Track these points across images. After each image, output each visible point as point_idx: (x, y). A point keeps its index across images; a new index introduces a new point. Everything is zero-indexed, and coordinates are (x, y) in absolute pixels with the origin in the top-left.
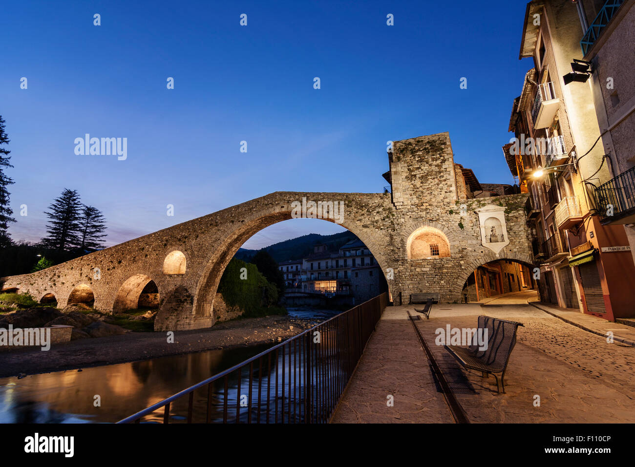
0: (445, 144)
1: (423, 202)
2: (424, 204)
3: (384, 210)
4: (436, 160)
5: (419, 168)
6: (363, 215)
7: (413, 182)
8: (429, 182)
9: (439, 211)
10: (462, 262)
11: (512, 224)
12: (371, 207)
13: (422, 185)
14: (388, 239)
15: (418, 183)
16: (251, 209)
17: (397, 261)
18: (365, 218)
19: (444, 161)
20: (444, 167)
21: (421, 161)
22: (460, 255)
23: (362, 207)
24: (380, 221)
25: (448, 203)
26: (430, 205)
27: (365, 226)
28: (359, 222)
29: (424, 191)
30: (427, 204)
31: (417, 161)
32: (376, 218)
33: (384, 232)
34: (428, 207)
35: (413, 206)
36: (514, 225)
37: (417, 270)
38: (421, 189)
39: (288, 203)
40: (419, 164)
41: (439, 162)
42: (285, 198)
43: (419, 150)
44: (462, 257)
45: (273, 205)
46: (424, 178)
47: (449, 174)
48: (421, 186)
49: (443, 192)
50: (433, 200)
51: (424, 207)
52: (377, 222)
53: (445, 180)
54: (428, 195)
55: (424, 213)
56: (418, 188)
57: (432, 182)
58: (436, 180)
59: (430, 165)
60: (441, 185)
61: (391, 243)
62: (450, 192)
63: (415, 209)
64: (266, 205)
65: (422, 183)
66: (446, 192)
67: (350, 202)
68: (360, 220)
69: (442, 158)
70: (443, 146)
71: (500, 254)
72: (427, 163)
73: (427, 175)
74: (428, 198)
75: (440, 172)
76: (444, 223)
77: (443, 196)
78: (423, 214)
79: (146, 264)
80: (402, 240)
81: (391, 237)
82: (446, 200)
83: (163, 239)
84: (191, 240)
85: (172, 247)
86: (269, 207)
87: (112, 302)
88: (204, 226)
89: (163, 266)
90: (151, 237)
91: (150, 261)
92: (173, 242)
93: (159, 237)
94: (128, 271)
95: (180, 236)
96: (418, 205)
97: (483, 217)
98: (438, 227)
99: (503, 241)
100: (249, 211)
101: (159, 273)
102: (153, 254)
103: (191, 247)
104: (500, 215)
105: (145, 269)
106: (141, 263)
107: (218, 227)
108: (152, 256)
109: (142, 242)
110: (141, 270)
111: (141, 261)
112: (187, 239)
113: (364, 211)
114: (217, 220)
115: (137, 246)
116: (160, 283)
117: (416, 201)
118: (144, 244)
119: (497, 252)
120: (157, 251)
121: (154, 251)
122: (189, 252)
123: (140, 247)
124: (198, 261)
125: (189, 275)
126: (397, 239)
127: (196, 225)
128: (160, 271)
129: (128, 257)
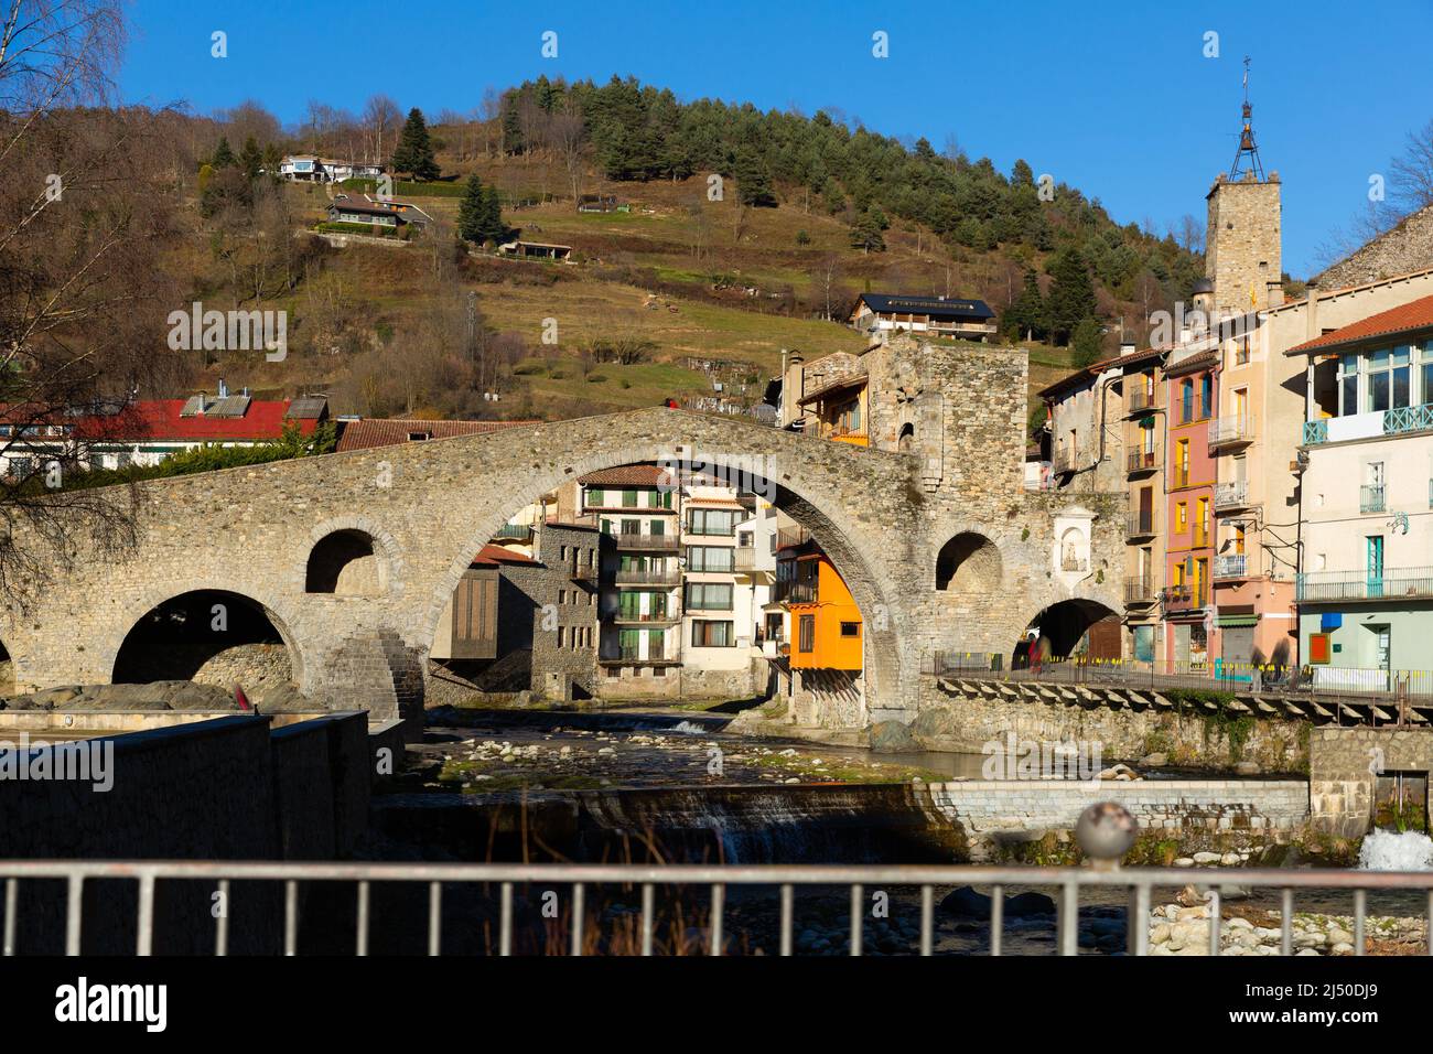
0: (1019, 374)
1: (972, 484)
2: (972, 488)
4: (1002, 405)
5: (972, 414)
6: (861, 493)
7: (959, 440)
8: (985, 445)
9: (994, 504)
10: (1021, 601)
11: (1098, 542)
12: (877, 479)
13: (973, 448)
14: (902, 548)
15: (967, 444)
17: (917, 592)
18: (863, 500)
19: (1015, 408)
20: (1013, 420)
21: (977, 400)
22: (1019, 588)
23: (860, 475)
24: (892, 511)
25: (1013, 492)
26: (982, 491)
27: (864, 518)
28: (851, 507)
29: (977, 462)
30: (978, 489)
31: (971, 398)
32: (886, 503)
33: (899, 532)
34: (978, 494)
35: (952, 489)
36: (1100, 544)
37: (949, 611)
38: (970, 457)
39: (693, 440)
40: (974, 405)
41: (1006, 408)
42: (684, 427)
43: (976, 376)
44: (1023, 592)
45: (652, 439)
46: (979, 436)
47: (1020, 436)
48: (972, 452)
49: (1006, 470)
50: (988, 482)
51: (972, 494)
52: (887, 510)
53: (1012, 447)
54: (982, 471)
55: (972, 504)
56: (966, 455)
57: (990, 446)
58: (997, 443)
59: (992, 412)
60: (1004, 455)
61: (909, 558)
62: (1018, 470)
63: (957, 495)
64: (635, 437)
65: (974, 444)
66: (1011, 471)
67: (834, 461)
68: (854, 504)
69: (1011, 401)
70: (1016, 378)
71: (1074, 589)
72: (987, 407)
73: (983, 431)
74: (983, 475)
75: (1006, 430)
76: (1001, 528)
77: (1005, 475)
78: (969, 506)
79: (235, 562)
80: (929, 554)
81: (911, 550)
82: (1008, 486)
83: (294, 489)
84: (400, 502)
85: (335, 518)
86: (643, 444)
87: (101, 670)
88: (446, 468)
89: (303, 569)
90: (244, 480)
91: (253, 553)
92: (336, 504)
93: (278, 483)
94: (160, 576)
95: (362, 486)
96: (963, 489)
97: (1060, 525)
98: (991, 535)
99: (1084, 570)
100: (587, 447)
101: (292, 588)
102: (262, 533)
103: (406, 523)
104: (1085, 525)
105: (234, 573)
106: (213, 555)
107: (491, 475)
108: (259, 538)
109: (207, 490)
110: (217, 577)
111: (211, 550)
112: (387, 498)
113: (862, 485)
114: (486, 458)
115: (185, 501)
116: (298, 617)
117: (960, 478)
118: (218, 497)
119: (1072, 586)
120: (274, 523)
121: (264, 522)
122: (399, 537)
123: (199, 506)
124: (432, 562)
125: (404, 599)
126: (921, 550)
127: (415, 461)
128: (296, 583)
129: (152, 533)
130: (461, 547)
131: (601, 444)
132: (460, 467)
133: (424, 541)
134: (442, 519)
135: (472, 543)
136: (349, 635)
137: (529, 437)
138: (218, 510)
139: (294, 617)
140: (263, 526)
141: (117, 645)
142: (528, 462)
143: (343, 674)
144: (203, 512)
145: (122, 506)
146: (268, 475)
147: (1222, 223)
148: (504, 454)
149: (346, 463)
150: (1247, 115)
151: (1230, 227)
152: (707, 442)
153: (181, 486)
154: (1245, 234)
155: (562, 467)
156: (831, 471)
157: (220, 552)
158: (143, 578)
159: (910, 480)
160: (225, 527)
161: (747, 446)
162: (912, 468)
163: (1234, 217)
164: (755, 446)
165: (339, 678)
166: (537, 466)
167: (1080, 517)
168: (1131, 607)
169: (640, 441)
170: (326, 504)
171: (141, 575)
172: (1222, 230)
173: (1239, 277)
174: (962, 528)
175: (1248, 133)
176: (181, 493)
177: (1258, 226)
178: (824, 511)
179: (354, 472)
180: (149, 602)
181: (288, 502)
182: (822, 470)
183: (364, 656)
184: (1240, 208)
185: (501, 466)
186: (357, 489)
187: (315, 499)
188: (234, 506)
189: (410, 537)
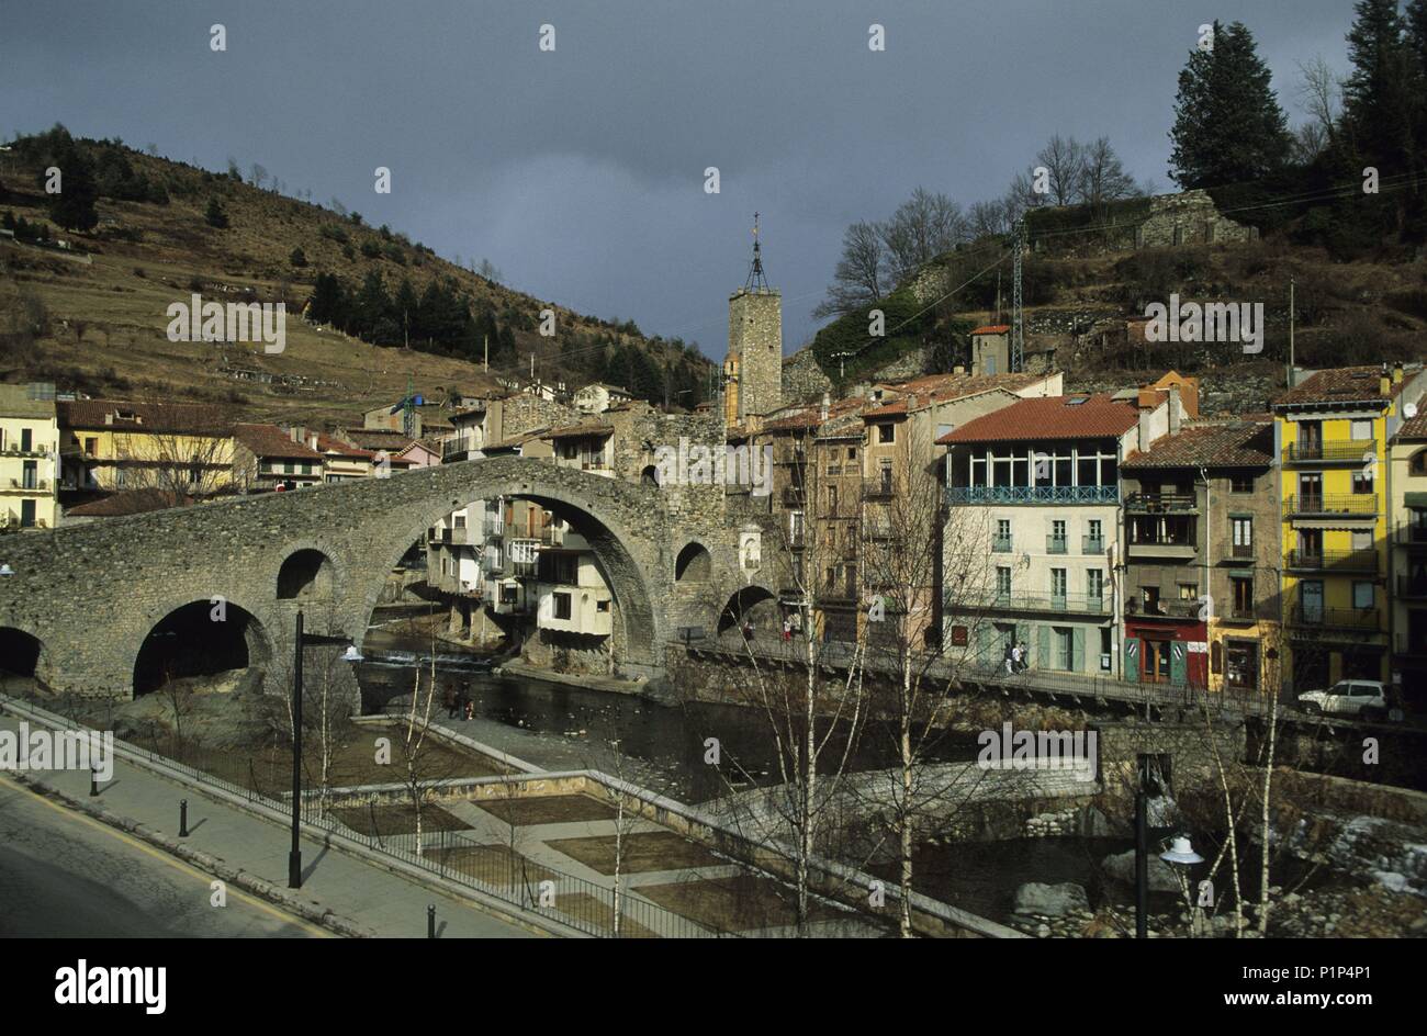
0: (722, 434)
1: (696, 510)
2: (696, 512)
3: (656, 513)
6: (633, 516)
9: (708, 523)
10: (722, 590)
11: (764, 548)
14: (658, 554)
16: (469, 481)
17: (665, 585)
18: (634, 521)
22: (721, 580)
23: (632, 504)
24: (651, 529)
25: (718, 514)
26: (701, 514)
27: (634, 534)
28: (627, 526)
29: (699, 494)
30: (699, 513)
32: (647, 523)
33: (654, 543)
34: (699, 516)
35: (685, 513)
36: (766, 550)
38: (695, 491)
39: (533, 479)
42: (527, 469)
43: (698, 435)
44: (722, 583)
45: (507, 479)
48: (696, 488)
49: (714, 500)
50: (704, 508)
51: (696, 516)
52: (647, 528)
54: (701, 501)
55: (695, 523)
56: (693, 490)
60: (714, 490)
61: (661, 560)
62: (721, 500)
63: (687, 517)
64: (496, 477)
66: (717, 500)
67: (617, 494)
68: (629, 524)
70: (720, 437)
71: (751, 580)
74: (701, 504)
76: (711, 540)
77: (713, 504)
78: (694, 525)
79: (226, 577)
80: (671, 558)
81: (661, 554)
82: (716, 510)
83: (268, 518)
84: (342, 528)
85: (298, 541)
86: (502, 482)
87: (125, 669)
88: (373, 501)
89: (275, 581)
90: (232, 511)
91: (240, 569)
92: (298, 530)
93: (257, 514)
94: (170, 590)
95: (316, 516)
96: (691, 512)
97: (744, 538)
98: (705, 545)
99: (757, 567)
100: (466, 484)
101: (268, 595)
102: (245, 554)
103: (347, 544)
104: (757, 537)
106: (209, 571)
107: (404, 506)
108: (243, 557)
109: (205, 520)
111: (208, 568)
112: (334, 525)
113: (633, 511)
115: (189, 529)
116: (270, 619)
117: (689, 506)
119: (749, 577)
120: (254, 546)
121: (246, 545)
122: (342, 554)
123: (200, 533)
124: (365, 573)
126: (667, 556)
128: (270, 592)
129: (165, 556)
130: (384, 561)
131: (476, 482)
133: (359, 557)
134: (371, 540)
135: (392, 558)
138: (213, 536)
139: (268, 619)
140: (246, 548)
141: (137, 647)
142: (428, 496)
144: (202, 538)
145: (141, 534)
146: (250, 507)
147: (747, 319)
148: (412, 490)
149: (305, 498)
150: (757, 249)
151: (752, 321)
152: (541, 481)
153: (185, 517)
154: (760, 327)
155: (451, 501)
156: (616, 501)
157: (215, 569)
158: (156, 592)
161: (565, 483)
163: (754, 316)
164: (571, 483)
167: (756, 531)
168: (783, 592)
169: (500, 480)
170: (291, 530)
171: (156, 590)
172: (746, 323)
174: (690, 540)
175: (757, 262)
177: (767, 322)
178: (612, 529)
180: (161, 610)
181: (264, 529)
182: (610, 501)
184: (757, 310)
185: (411, 500)
186: (313, 518)
187: (283, 527)
188: (225, 533)
189: (350, 555)
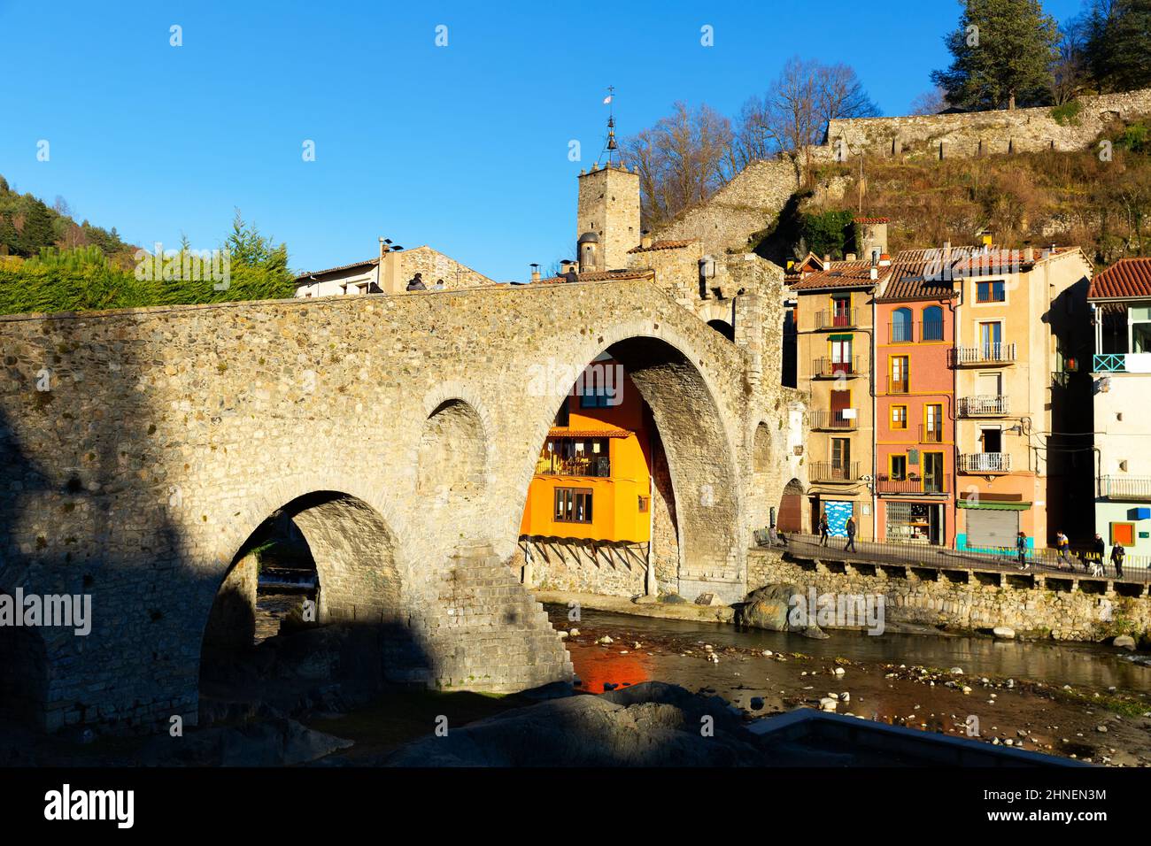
1: (765, 379)
2: (765, 382)
3: (741, 379)
5: (767, 318)
6: (727, 382)
7: (762, 340)
8: (770, 346)
9: (771, 397)
10: (779, 481)
12: (733, 369)
13: (766, 348)
17: (746, 475)
18: (728, 389)
21: (769, 306)
22: (778, 470)
23: (727, 365)
24: (738, 400)
25: (777, 387)
26: (768, 385)
27: (728, 406)
28: (724, 395)
29: (767, 360)
31: (767, 304)
32: (736, 393)
33: (740, 420)
35: (759, 382)
37: (757, 491)
38: (766, 355)
39: (661, 318)
40: (768, 310)
41: (777, 316)
44: (778, 473)
45: (642, 312)
46: (768, 337)
48: (766, 351)
49: (775, 368)
50: (770, 378)
51: (765, 388)
52: (736, 399)
53: (778, 349)
54: (768, 369)
55: (764, 397)
56: (764, 353)
58: (774, 345)
59: (772, 318)
60: (775, 356)
61: (743, 444)
65: (767, 345)
67: (717, 350)
68: (725, 392)
69: (778, 310)
71: (794, 470)
72: (771, 313)
73: (770, 334)
74: (769, 372)
75: (776, 334)
76: (773, 418)
77: (775, 373)
78: (764, 399)
79: (351, 445)
80: (750, 439)
81: (744, 435)
82: (776, 382)
83: (408, 335)
84: (493, 365)
85: (444, 383)
86: (638, 316)
88: (525, 323)
89: (415, 457)
90: (362, 317)
91: (370, 431)
92: (445, 362)
93: (395, 325)
94: (266, 471)
95: (465, 340)
96: (762, 383)
97: (793, 418)
98: (769, 425)
99: (801, 455)
100: (610, 314)
101: (406, 482)
102: (378, 400)
103: (498, 395)
104: (800, 418)
105: (350, 463)
106: (328, 433)
107: (555, 338)
108: (376, 407)
110: (332, 469)
111: (325, 425)
112: (485, 359)
113: (728, 374)
114: (552, 317)
115: (300, 342)
116: (409, 528)
117: (762, 374)
118: (335, 340)
119: (794, 468)
120: (391, 385)
121: (380, 384)
122: (493, 411)
123: (315, 352)
124: (518, 446)
125: (496, 497)
126: (747, 437)
127: (505, 311)
128: (409, 476)
129: (260, 395)
131: (617, 312)
132: (536, 325)
133: (510, 418)
134: (523, 391)
135: (543, 422)
136: (452, 552)
137: (577, 296)
138: (335, 360)
139: (406, 529)
140: (379, 389)
142: (576, 326)
143: (470, 611)
144: (318, 363)
145: (221, 343)
146: (385, 312)
147: (609, 195)
148: (562, 314)
149: (453, 305)
150: (611, 125)
151: (614, 199)
152: (667, 321)
153: (295, 316)
154: (622, 204)
155: (596, 336)
156: (717, 360)
157: (336, 429)
158: (244, 473)
159: (745, 373)
160: (342, 390)
161: (684, 328)
162: (746, 362)
163: (616, 193)
164: (687, 329)
165: (467, 617)
166: (583, 332)
167: (798, 409)
169: (636, 313)
170: (436, 361)
171: (243, 470)
172: (609, 201)
173: (619, 236)
174: (761, 417)
176: (294, 328)
177: (628, 202)
178: (715, 397)
179: (460, 321)
180: (252, 517)
181: (404, 354)
182: (713, 359)
183: (489, 583)
184: (619, 187)
185: (561, 328)
186: (461, 342)
187: (427, 354)
188: (351, 356)
189: (501, 413)
